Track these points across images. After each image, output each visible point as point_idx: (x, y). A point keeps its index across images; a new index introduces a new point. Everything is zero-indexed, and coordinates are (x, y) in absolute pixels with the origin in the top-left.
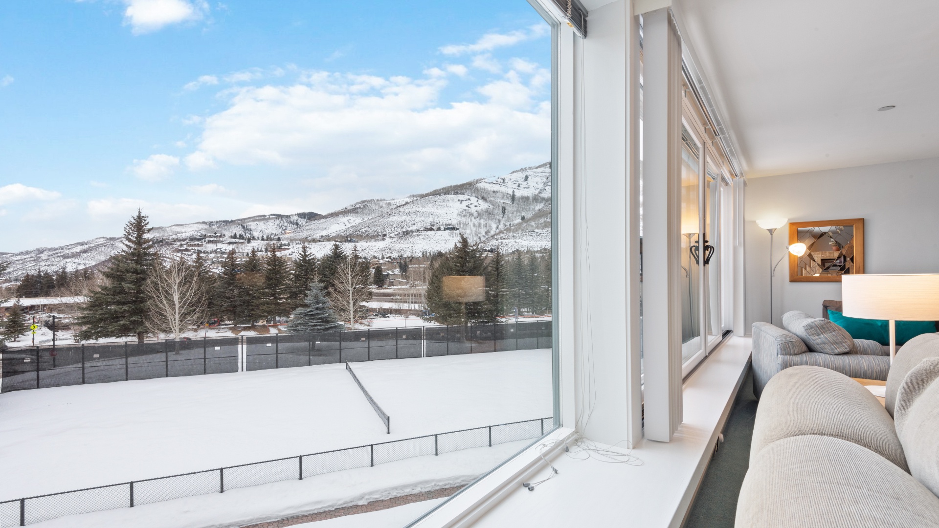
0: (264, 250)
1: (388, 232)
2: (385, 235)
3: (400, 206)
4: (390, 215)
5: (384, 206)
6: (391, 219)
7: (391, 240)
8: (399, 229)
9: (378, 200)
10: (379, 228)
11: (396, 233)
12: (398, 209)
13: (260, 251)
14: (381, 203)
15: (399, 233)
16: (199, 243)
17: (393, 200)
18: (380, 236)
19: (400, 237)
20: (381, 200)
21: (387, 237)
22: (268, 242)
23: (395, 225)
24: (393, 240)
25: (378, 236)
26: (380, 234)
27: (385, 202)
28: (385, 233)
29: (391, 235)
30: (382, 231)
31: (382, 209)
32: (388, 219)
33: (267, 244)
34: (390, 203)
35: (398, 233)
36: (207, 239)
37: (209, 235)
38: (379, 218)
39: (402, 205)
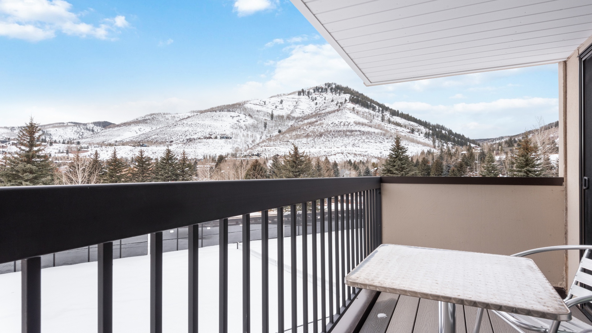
0: (65, 151)
1: (174, 139)
2: (172, 142)
3: (183, 119)
4: (175, 126)
5: (170, 118)
6: (177, 129)
7: (177, 146)
8: (184, 137)
9: (164, 114)
10: (166, 136)
11: (181, 140)
12: (182, 121)
13: (62, 153)
14: (167, 116)
15: (184, 140)
16: (4, 145)
17: (177, 114)
18: (168, 142)
19: (184, 144)
20: (167, 114)
21: (174, 143)
22: (68, 145)
23: (180, 134)
24: (179, 146)
25: (166, 142)
26: (167, 140)
27: (170, 115)
28: (172, 140)
29: (177, 141)
30: (169, 138)
31: (168, 120)
32: (173, 129)
33: (68, 147)
34: (174, 116)
35: (182, 140)
36: (11, 142)
37: (13, 138)
38: (166, 128)
39: (185, 119)
